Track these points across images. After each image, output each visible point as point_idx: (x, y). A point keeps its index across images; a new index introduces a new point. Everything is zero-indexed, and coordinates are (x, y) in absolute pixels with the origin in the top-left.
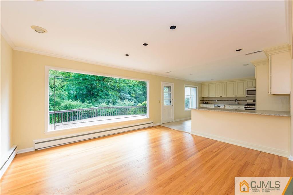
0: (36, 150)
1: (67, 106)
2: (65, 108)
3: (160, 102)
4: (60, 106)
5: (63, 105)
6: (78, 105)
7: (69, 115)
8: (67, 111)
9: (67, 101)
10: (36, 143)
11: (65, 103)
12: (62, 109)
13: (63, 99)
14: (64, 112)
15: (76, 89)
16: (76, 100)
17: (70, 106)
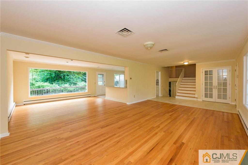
0: (24, 104)
1: (39, 86)
2: (38, 87)
3: (95, 83)
4: (35, 86)
5: (37, 85)
6: (47, 85)
7: (41, 92)
8: (40, 89)
9: (40, 83)
10: (24, 102)
11: (38, 84)
12: (36, 88)
13: (37, 81)
14: (37, 90)
15: (47, 74)
16: (46, 82)
17: (42, 86)
